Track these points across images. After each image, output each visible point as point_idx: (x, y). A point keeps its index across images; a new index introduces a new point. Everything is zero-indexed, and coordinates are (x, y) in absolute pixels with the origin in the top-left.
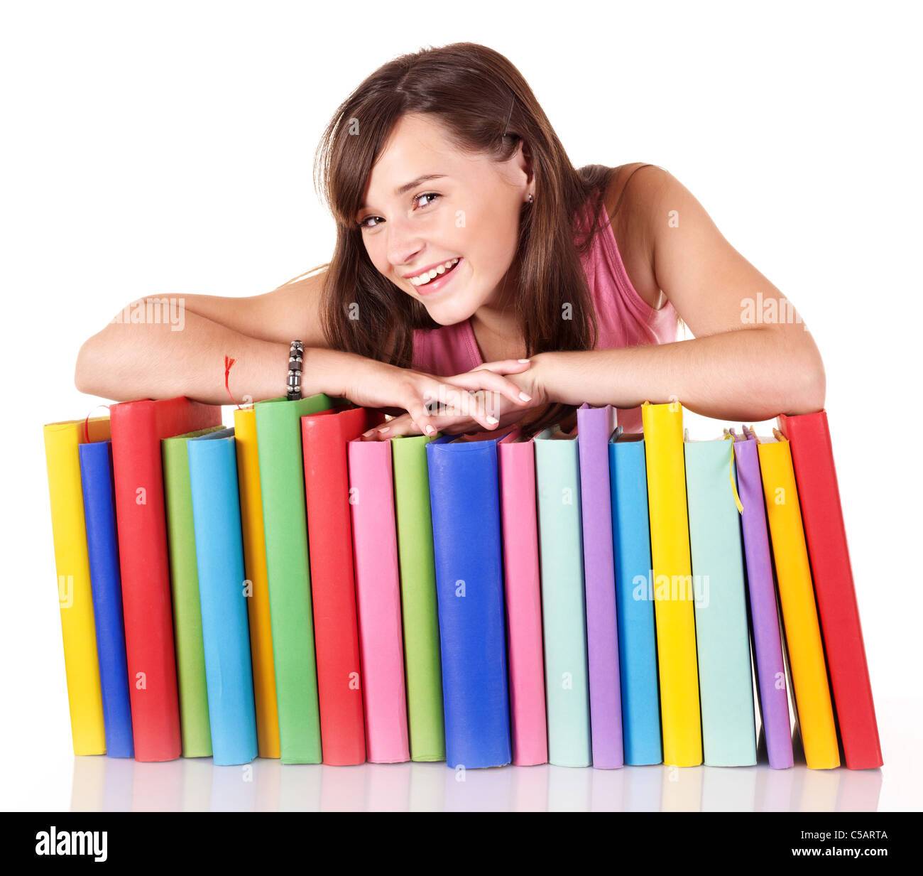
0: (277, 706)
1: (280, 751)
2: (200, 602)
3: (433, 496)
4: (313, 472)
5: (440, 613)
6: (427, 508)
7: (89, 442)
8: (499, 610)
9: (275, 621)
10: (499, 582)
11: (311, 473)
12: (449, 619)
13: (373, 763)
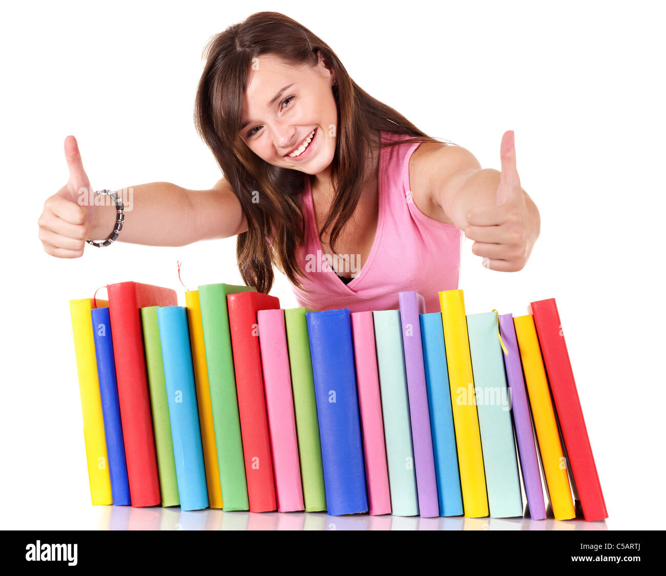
0: (219, 474)
1: (222, 502)
2: (168, 408)
3: (312, 345)
4: (236, 328)
5: (319, 417)
6: (308, 351)
7: (96, 308)
8: (356, 413)
9: (216, 420)
10: (355, 396)
11: (235, 329)
12: (326, 421)
13: (281, 512)
